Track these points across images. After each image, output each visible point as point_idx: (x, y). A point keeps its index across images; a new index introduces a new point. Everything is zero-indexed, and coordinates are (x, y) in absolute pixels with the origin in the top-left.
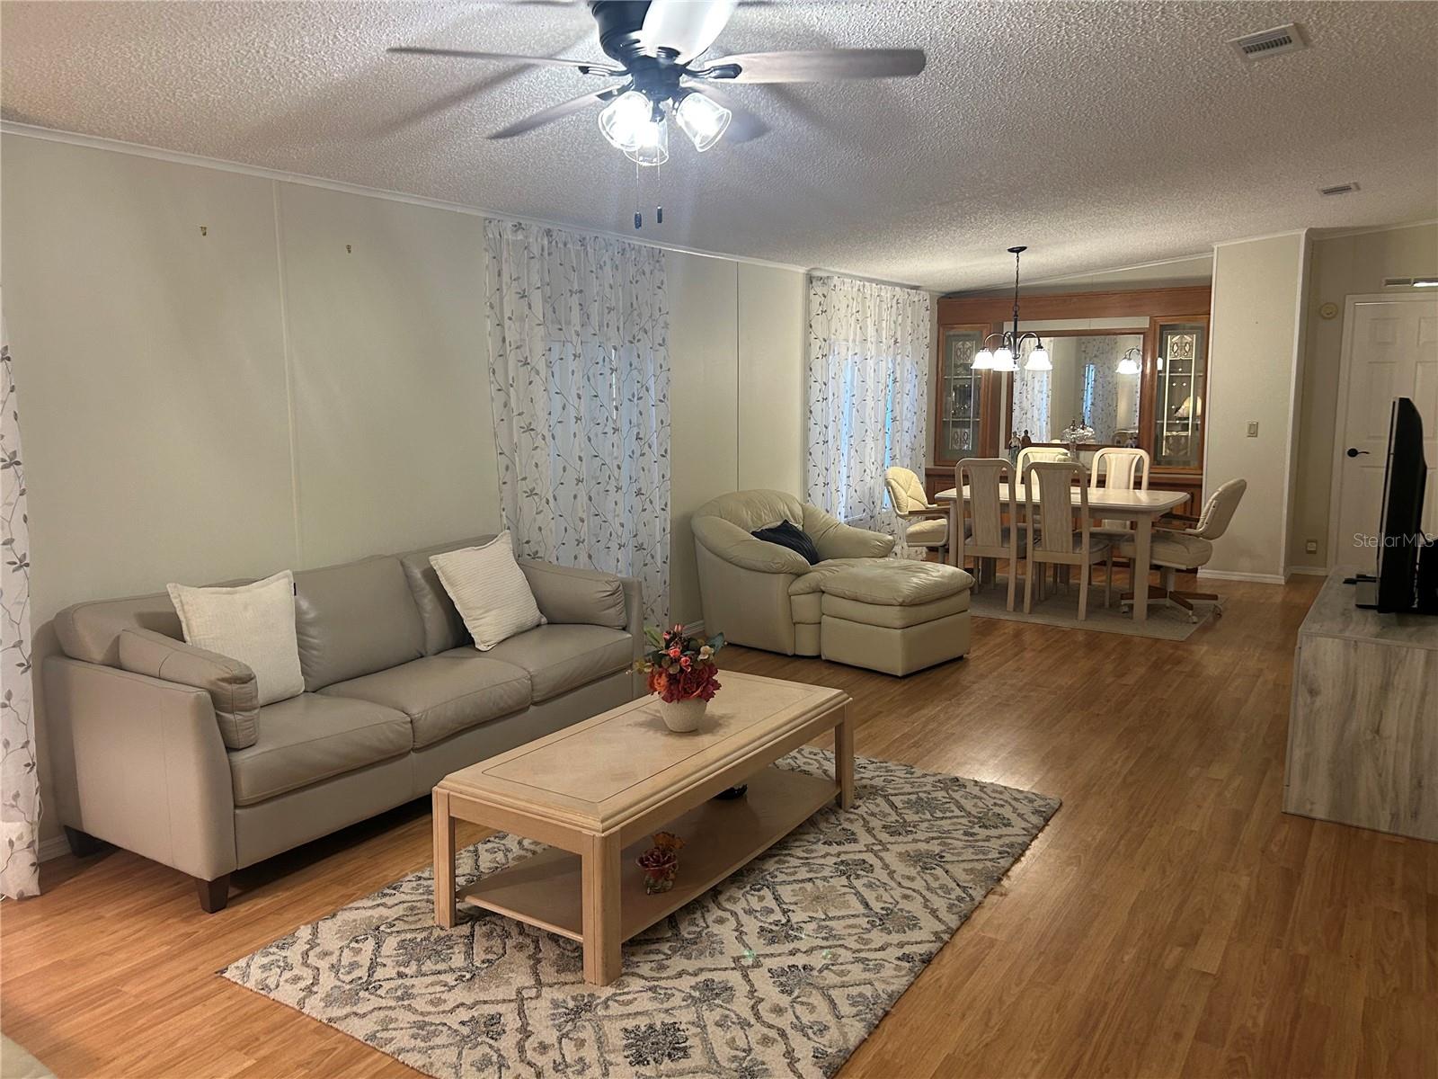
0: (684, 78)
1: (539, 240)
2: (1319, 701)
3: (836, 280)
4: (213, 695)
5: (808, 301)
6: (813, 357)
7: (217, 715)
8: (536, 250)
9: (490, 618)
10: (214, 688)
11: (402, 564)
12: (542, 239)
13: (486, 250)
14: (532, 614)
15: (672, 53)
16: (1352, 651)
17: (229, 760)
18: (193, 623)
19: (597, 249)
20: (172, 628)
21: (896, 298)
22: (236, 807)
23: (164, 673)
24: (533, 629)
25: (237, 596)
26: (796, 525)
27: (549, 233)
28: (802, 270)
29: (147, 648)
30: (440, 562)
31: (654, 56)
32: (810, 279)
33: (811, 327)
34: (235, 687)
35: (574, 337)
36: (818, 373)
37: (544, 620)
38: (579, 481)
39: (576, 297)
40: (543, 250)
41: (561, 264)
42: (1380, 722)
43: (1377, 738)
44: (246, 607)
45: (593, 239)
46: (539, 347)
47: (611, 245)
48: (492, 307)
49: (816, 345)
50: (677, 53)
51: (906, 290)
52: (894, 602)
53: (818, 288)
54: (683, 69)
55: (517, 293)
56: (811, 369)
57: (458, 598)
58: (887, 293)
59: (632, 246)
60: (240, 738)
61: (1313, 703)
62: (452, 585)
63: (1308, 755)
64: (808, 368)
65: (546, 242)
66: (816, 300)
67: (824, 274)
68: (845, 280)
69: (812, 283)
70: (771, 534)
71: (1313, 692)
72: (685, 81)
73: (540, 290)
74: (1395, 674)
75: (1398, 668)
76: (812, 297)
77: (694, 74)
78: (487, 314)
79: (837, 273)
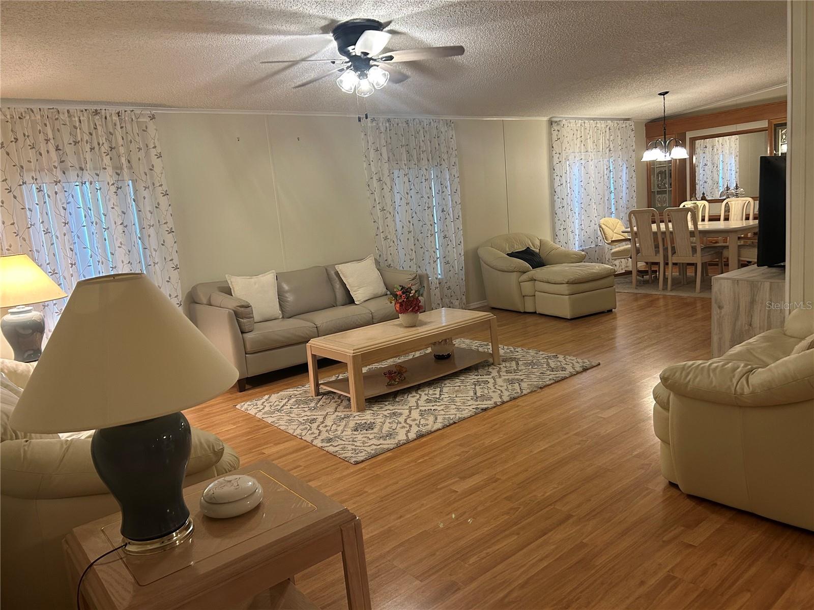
0: (371, 61)
1: (384, 124)
2: (723, 311)
3: (564, 122)
4: (234, 311)
5: (550, 134)
6: (555, 163)
7: (237, 319)
8: (383, 129)
9: (361, 291)
10: (234, 309)
11: (326, 269)
12: (386, 123)
13: (362, 132)
14: (382, 289)
15: (366, 54)
16: (736, 285)
17: (243, 337)
18: (235, 289)
19: (415, 124)
20: (228, 291)
21: (608, 127)
22: (246, 354)
23: (222, 306)
24: (383, 296)
25: (252, 280)
26: (534, 250)
27: (389, 120)
28: (545, 119)
29: (220, 298)
30: (340, 268)
31: (360, 55)
32: (551, 123)
33: (553, 147)
34: (243, 309)
35: (404, 167)
36: (557, 171)
37: (389, 293)
38: (410, 232)
39: (404, 148)
40: (387, 128)
41: (396, 134)
42: (751, 321)
43: (750, 328)
44: (255, 284)
45: (412, 120)
46: (386, 173)
47: (423, 121)
48: (366, 157)
49: (556, 157)
50: (368, 54)
51: (616, 122)
52: (564, 282)
53: (555, 127)
54: (371, 59)
55: (374, 149)
56: (554, 170)
57: (348, 283)
58: (602, 125)
59: (435, 120)
60: (246, 328)
61: (721, 312)
62: (345, 277)
63: (720, 339)
64: (552, 169)
65: (388, 125)
66: (555, 133)
67: (558, 119)
68: (571, 121)
69: (552, 124)
70: (517, 254)
71: (720, 307)
72: (372, 62)
73: (385, 147)
74: (756, 296)
75: (757, 292)
76: (553, 132)
77: (375, 60)
78: (364, 160)
79: (565, 118)
